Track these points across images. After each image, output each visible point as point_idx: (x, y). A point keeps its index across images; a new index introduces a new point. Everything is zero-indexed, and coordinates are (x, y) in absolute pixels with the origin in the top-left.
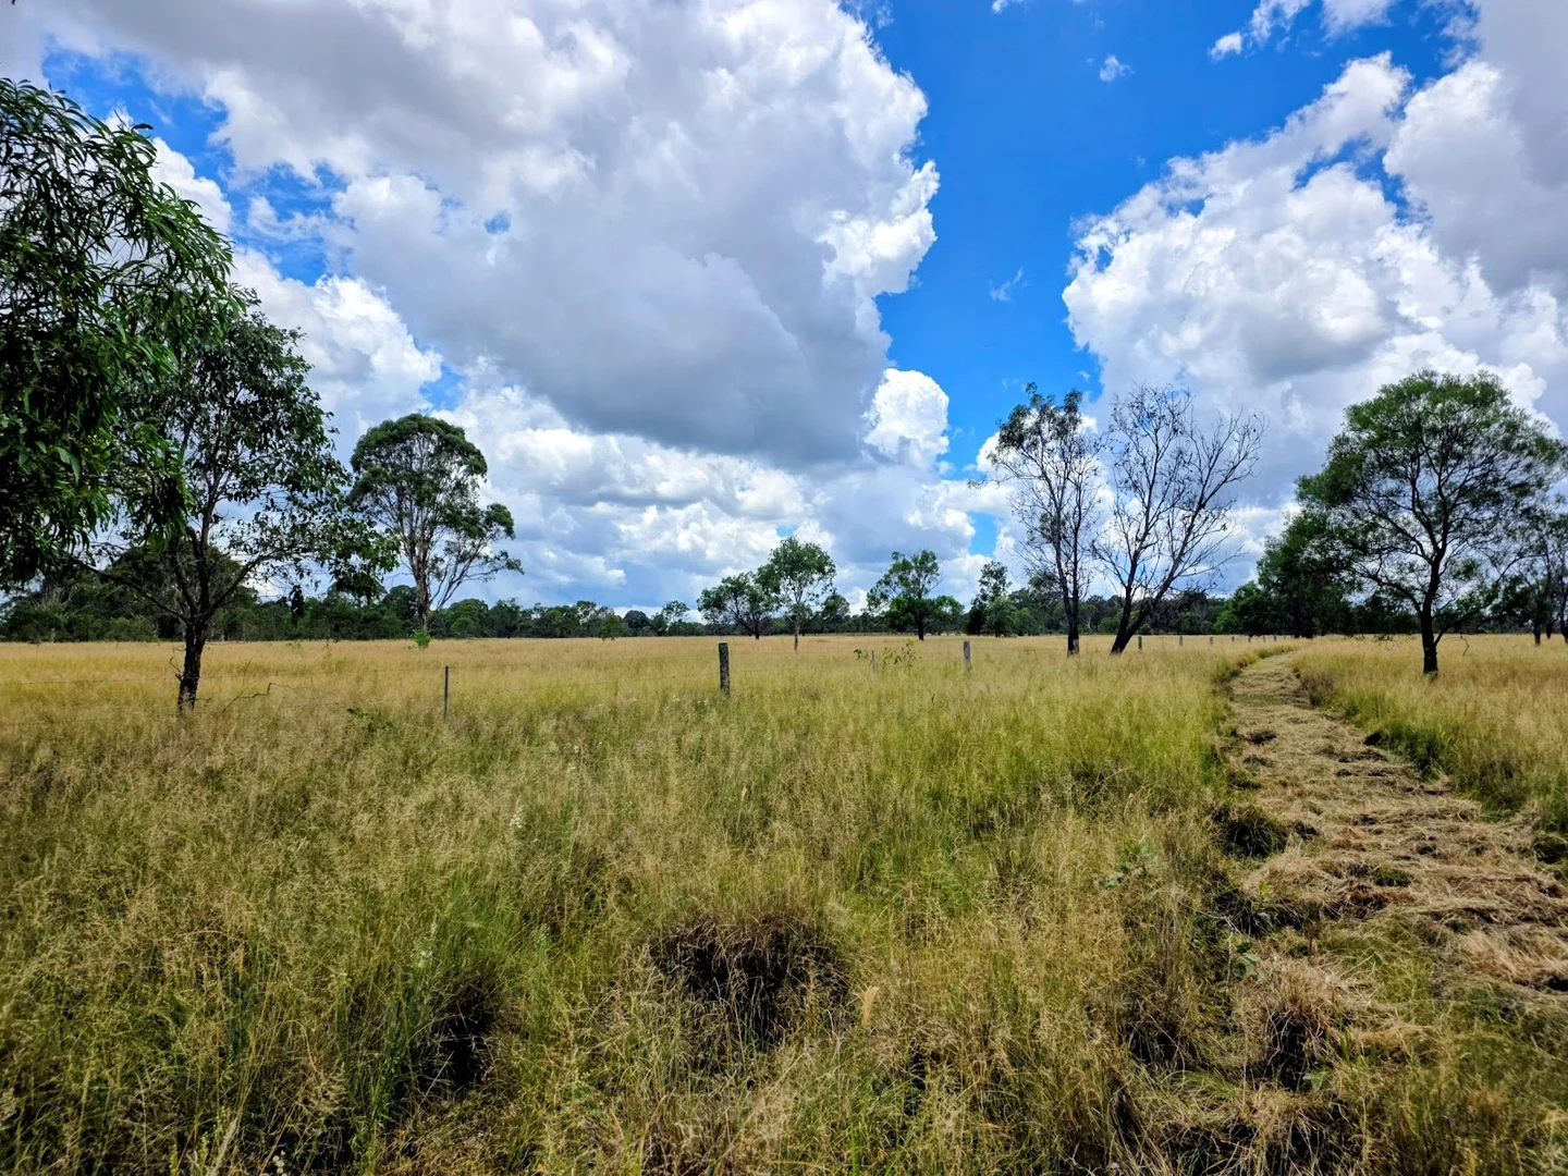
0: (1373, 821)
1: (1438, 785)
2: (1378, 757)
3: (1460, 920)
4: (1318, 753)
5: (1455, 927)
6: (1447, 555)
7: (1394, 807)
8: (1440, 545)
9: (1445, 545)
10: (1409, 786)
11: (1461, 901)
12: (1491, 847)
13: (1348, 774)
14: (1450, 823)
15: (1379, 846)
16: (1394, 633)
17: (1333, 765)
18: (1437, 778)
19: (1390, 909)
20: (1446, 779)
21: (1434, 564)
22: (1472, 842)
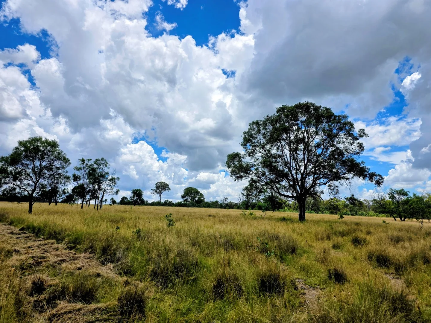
0: (31, 247)
1: (41, 239)
2: (25, 233)
3: (59, 262)
4: (9, 233)
5: (59, 264)
6: (39, 182)
7: (36, 244)
8: (38, 179)
9: (39, 180)
10: (35, 239)
11: (59, 259)
12: (59, 249)
13: (19, 238)
14: (50, 245)
15: (36, 252)
16: (23, 202)
17: (15, 237)
18: (40, 237)
19: (44, 263)
20: (42, 237)
21: (36, 185)
22: (55, 248)
